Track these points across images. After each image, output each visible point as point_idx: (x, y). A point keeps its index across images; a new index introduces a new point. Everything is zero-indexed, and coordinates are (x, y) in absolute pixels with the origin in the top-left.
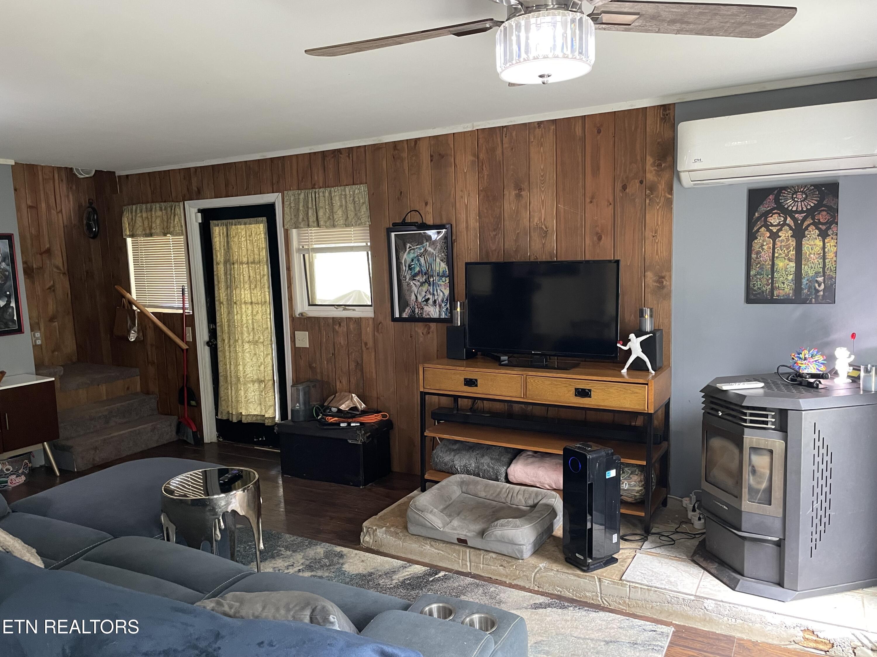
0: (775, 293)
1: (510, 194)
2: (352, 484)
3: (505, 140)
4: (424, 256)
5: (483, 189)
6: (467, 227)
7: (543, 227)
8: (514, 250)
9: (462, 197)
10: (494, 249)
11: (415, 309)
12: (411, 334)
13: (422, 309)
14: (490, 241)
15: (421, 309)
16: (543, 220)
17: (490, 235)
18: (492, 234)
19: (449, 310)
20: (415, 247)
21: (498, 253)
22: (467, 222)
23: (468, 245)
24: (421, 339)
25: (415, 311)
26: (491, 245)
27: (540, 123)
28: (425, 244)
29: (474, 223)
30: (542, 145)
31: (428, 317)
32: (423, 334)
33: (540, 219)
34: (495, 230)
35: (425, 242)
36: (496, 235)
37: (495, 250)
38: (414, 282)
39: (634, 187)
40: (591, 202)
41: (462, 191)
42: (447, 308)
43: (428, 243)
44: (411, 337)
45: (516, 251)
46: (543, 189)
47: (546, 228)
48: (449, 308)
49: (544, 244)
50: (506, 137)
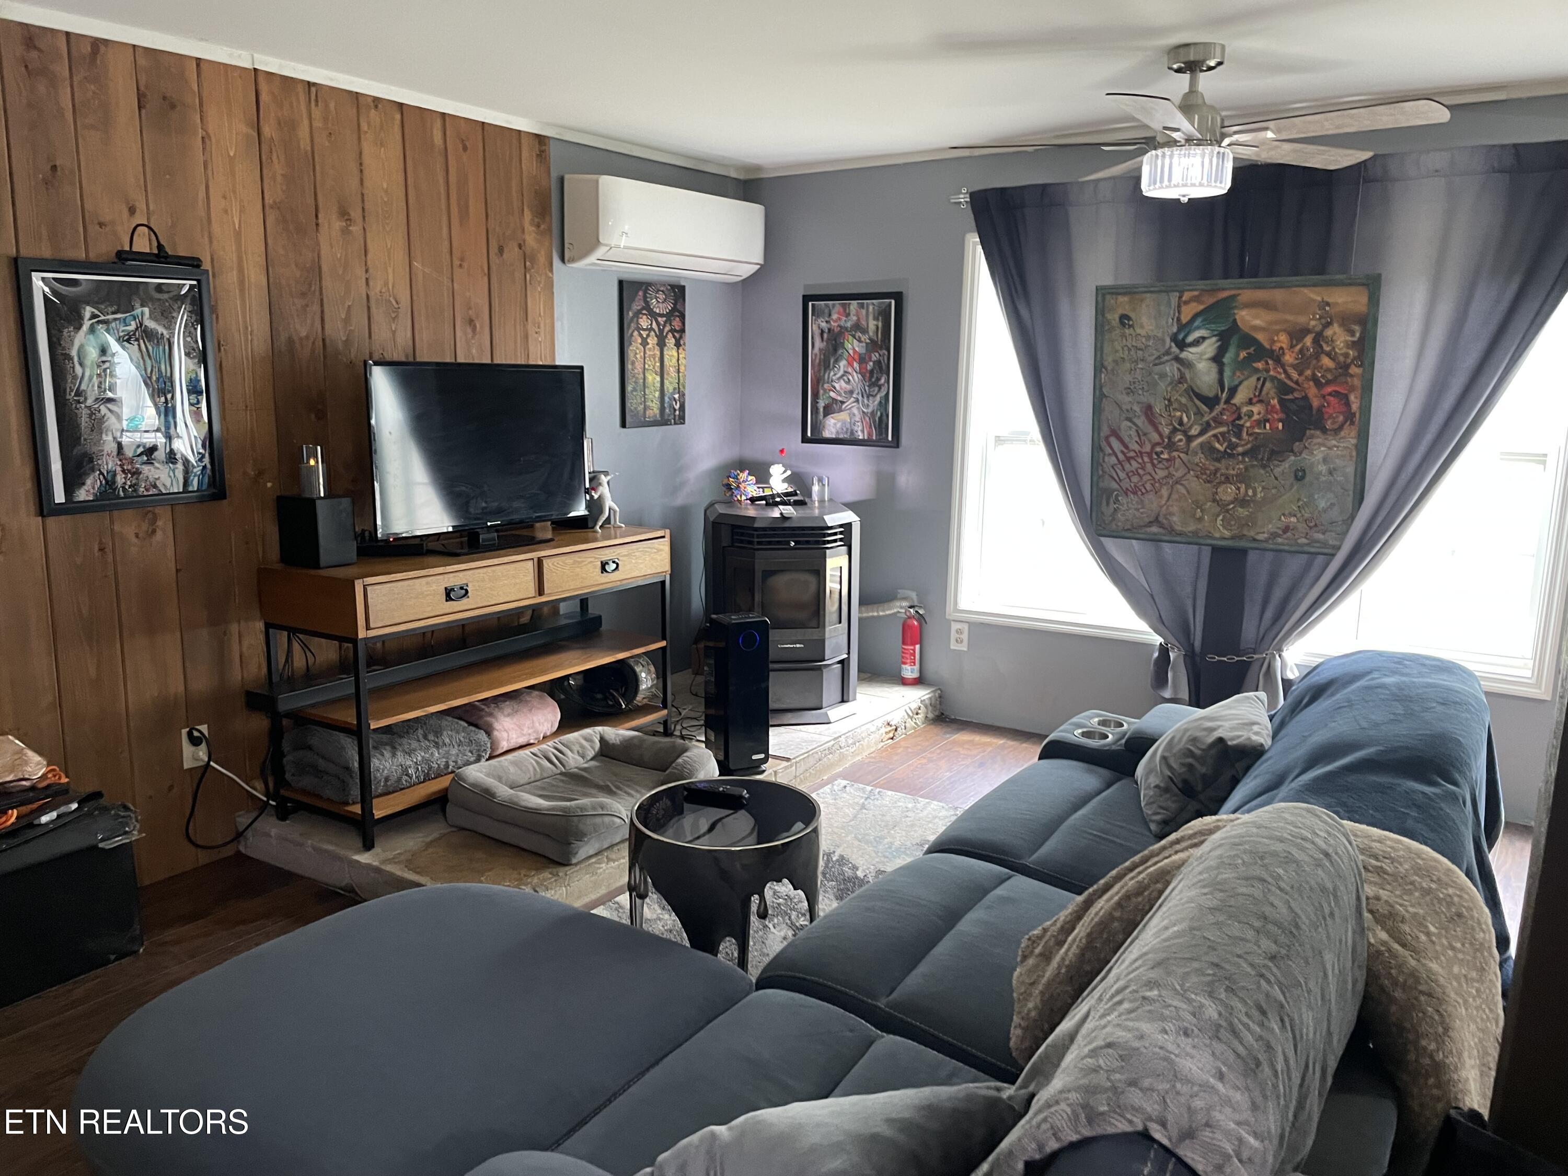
0: (647, 413)
1: (331, 225)
2: (112, 957)
3: (317, 113)
4: (137, 340)
5: (274, 202)
6: (242, 282)
7: (391, 299)
8: (344, 339)
9: (226, 211)
10: (303, 334)
11: (115, 475)
12: (100, 543)
13: (137, 473)
14: (295, 317)
15: (133, 474)
16: (391, 287)
17: (294, 304)
18: (299, 302)
19: (209, 471)
20: (110, 317)
21: (313, 343)
22: (241, 270)
23: (245, 321)
24: (134, 550)
25: (114, 482)
26: (298, 327)
27: (377, 101)
28: (138, 311)
29: (256, 275)
30: (382, 145)
31: (153, 491)
32: (137, 536)
33: (386, 284)
34: (303, 294)
35: (137, 305)
36: (307, 306)
37: (307, 337)
38: (109, 405)
39: (512, 253)
40: (461, 266)
41: (224, 197)
42: (204, 467)
43: (146, 310)
44: (101, 550)
45: (347, 342)
46: (388, 229)
47: (397, 303)
48: (209, 466)
49: (394, 333)
50: (317, 105)
